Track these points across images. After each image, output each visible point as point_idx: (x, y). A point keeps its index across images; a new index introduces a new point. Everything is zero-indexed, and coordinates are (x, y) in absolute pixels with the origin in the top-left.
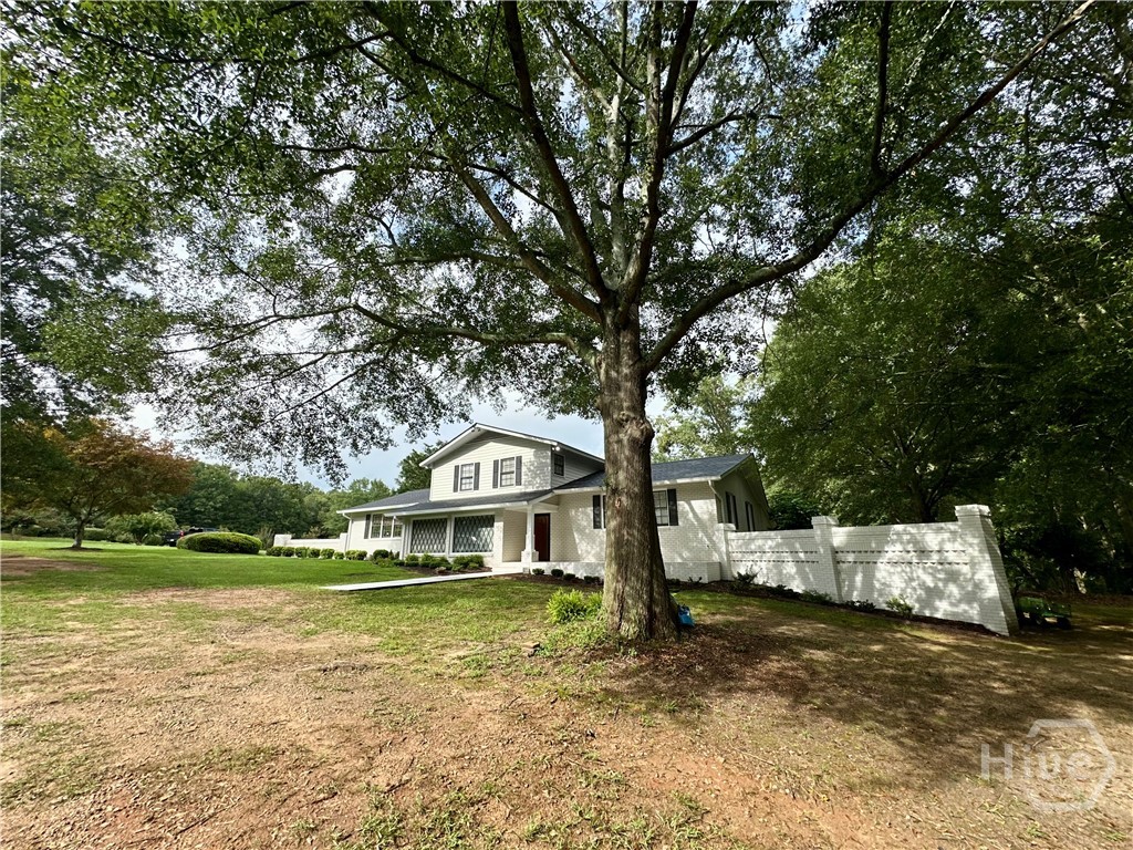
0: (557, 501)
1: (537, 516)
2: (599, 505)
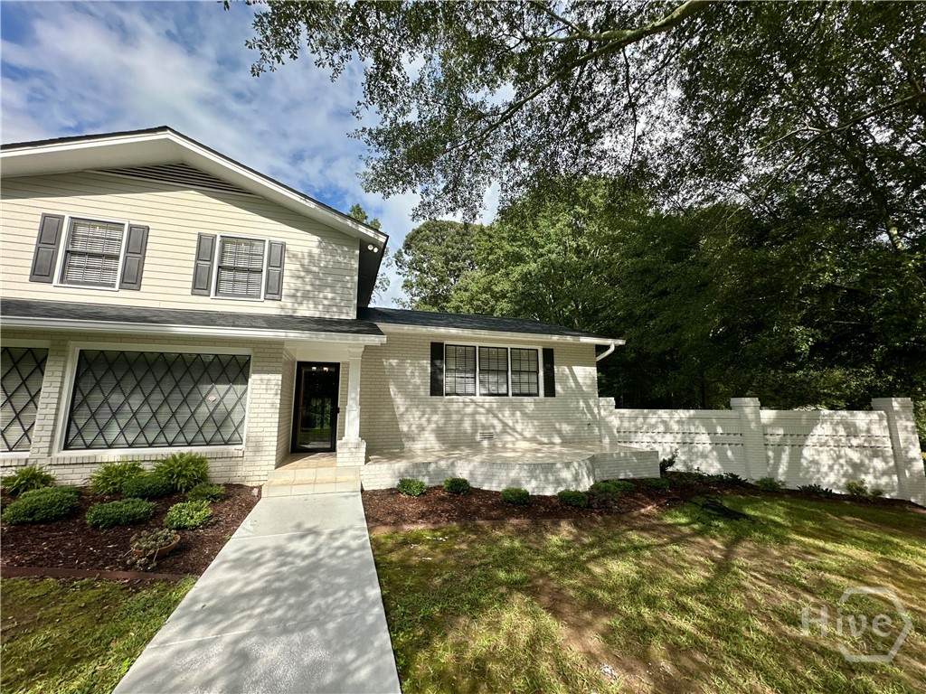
2: (440, 357)
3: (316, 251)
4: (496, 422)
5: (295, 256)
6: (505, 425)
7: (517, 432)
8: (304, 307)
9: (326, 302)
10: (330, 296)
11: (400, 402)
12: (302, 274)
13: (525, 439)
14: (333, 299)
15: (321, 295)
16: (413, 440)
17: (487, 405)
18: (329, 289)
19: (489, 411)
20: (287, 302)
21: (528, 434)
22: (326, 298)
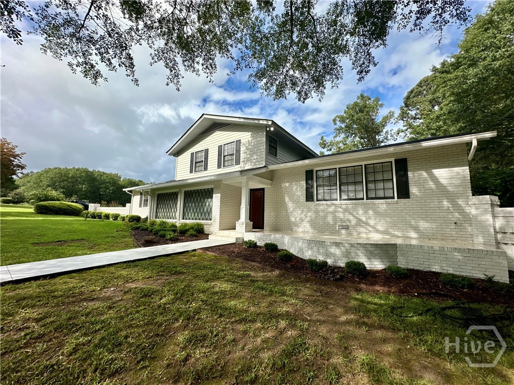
0: (271, 176)
1: (252, 191)
2: (312, 179)
3: (250, 139)
4: (351, 218)
5: (244, 144)
6: (359, 220)
7: (370, 226)
8: (247, 165)
9: (254, 161)
10: (256, 157)
11: (290, 205)
12: (246, 151)
13: (378, 231)
14: (257, 159)
15: (253, 158)
16: (298, 226)
17: (344, 207)
18: (255, 155)
19: (346, 210)
20: (242, 164)
21: (380, 228)
22: (254, 159)
